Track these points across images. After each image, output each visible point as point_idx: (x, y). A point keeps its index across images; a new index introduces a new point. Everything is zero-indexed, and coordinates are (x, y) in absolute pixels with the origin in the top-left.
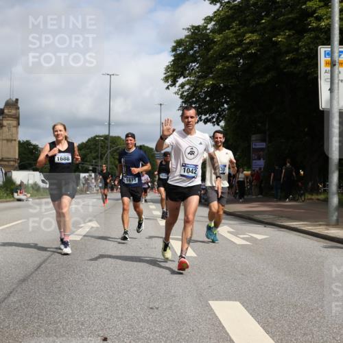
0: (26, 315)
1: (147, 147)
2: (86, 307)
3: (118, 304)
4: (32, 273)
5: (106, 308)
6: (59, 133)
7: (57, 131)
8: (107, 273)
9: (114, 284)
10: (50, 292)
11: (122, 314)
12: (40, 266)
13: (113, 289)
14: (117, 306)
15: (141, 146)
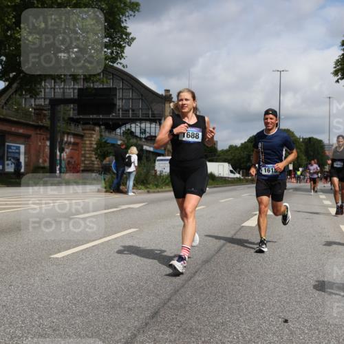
0: (211, 293)
1: (317, 139)
2: (265, 289)
3: (296, 288)
4: (214, 255)
5: (285, 292)
6: (185, 102)
7: (182, 100)
8: (283, 258)
9: (291, 269)
10: (231, 274)
11: (301, 298)
12: (220, 249)
13: (290, 274)
14: (295, 290)
15: (310, 138)
